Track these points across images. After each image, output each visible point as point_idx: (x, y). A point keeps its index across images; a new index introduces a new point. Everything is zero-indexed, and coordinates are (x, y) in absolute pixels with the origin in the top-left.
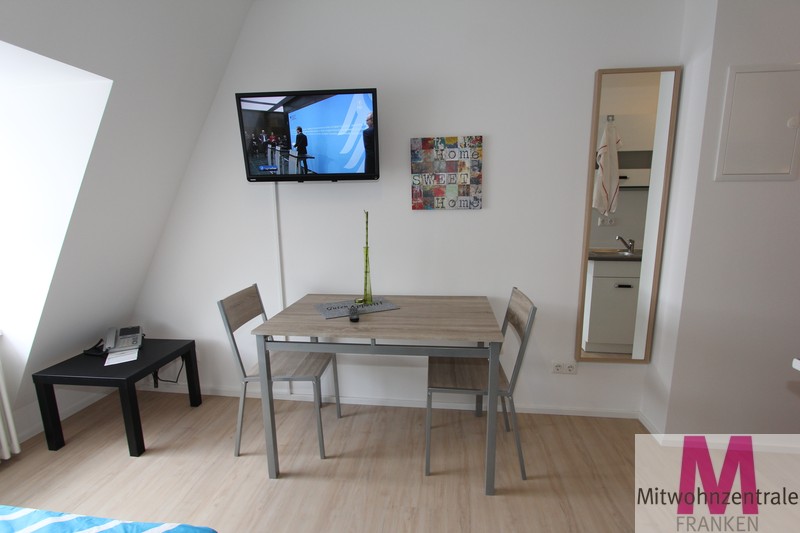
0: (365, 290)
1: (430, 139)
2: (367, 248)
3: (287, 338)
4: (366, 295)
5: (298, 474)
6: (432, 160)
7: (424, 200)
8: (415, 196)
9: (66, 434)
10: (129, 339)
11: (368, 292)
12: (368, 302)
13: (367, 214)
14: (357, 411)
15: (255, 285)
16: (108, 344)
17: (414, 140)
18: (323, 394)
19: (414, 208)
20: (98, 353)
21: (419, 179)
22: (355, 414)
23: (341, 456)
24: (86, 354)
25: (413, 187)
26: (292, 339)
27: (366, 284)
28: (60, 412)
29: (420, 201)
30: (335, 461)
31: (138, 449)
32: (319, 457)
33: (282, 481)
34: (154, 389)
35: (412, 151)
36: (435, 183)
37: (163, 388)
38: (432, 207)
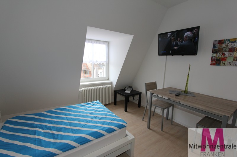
0: (186, 89)
1: (222, 40)
2: (188, 76)
3: (162, 97)
4: (185, 90)
5: (154, 131)
6: (222, 47)
7: (216, 62)
8: (212, 60)
9: (117, 103)
10: (130, 88)
11: (186, 90)
12: (186, 93)
13: (190, 65)
14: (178, 125)
15: (156, 82)
16: (126, 89)
17: (215, 41)
18: (169, 116)
19: (211, 65)
20: (124, 90)
21: (215, 55)
22: (177, 126)
23: (167, 133)
24: (123, 89)
25: (212, 57)
26: (164, 97)
27: (186, 87)
28: (117, 99)
29: (214, 62)
30: (165, 133)
31: (126, 111)
32: (160, 130)
33: (149, 130)
34: (132, 101)
35: (214, 45)
36: (222, 56)
37: (134, 101)
38: (219, 64)
